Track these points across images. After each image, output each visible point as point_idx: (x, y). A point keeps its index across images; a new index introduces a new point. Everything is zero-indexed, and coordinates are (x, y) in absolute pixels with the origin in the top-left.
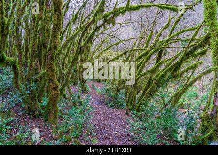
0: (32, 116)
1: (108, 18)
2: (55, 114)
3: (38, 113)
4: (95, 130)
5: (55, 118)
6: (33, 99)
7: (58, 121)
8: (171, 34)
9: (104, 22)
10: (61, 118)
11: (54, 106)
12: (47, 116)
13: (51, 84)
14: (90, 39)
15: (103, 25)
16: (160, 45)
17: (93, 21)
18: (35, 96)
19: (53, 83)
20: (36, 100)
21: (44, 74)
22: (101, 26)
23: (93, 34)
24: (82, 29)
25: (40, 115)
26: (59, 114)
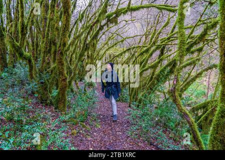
0: (44, 104)
1: (111, 18)
2: (64, 103)
3: (49, 101)
4: (99, 118)
5: (64, 106)
6: (45, 89)
7: (66, 109)
8: (172, 32)
9: (108, 22)
10: (69, 107)
11: (63, 95)
12: (57, 103)
13: (61, 76)
14: (95, 37)
15: (107, 24)
16: (162, 42)
17: (98, 21)
18: (47, 87)
19: (62, 75)
20: (47, 91)
21: (54, 68)
22: (104, 25)
23: (98, 33)
24: (88, 28)
25: (51, 104)
26: (67, 104)
